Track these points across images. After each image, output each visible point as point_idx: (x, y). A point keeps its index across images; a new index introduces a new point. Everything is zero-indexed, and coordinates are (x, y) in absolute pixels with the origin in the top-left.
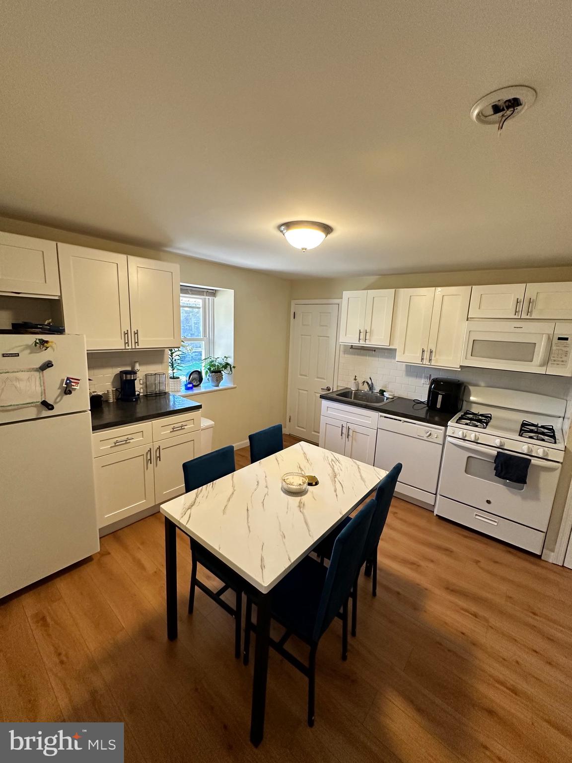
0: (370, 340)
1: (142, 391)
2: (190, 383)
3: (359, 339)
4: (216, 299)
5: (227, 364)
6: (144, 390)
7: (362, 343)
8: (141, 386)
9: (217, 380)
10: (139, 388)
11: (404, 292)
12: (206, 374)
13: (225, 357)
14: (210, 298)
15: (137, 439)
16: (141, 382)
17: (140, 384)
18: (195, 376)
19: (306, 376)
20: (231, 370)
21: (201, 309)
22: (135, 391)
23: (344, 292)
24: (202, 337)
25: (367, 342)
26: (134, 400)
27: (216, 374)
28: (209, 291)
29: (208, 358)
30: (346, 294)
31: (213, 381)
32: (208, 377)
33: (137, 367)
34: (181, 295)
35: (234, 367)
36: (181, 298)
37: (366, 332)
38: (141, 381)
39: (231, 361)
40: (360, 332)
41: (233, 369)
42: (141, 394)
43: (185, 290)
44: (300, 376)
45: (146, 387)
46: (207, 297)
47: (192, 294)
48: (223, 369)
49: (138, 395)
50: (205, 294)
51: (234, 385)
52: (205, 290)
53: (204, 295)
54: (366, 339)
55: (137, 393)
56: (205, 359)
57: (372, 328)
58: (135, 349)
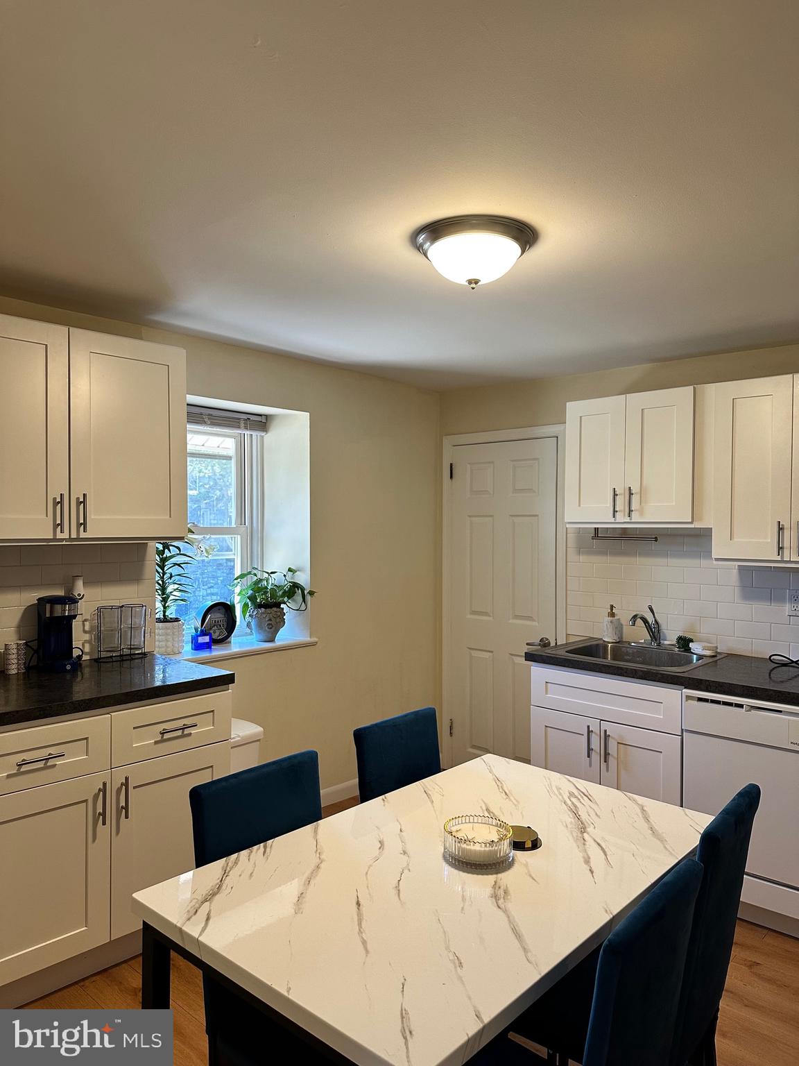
0: (641, 512)
1: (87, 649)
2: (203, 633)
3: (615, 511)
4: (270, 438)
5: (295, 586)
6: (91, 649)
7: (622, 521)
8: (87, 637)
9: (270, 626)
10: (81, 641)
11: (717, 394)
12: (244, 612)
13: (290, 570)
14: (254, 434)
15: (74, 758)
16: (87, 628)
17: (85, 632)
18: (218, 616)
19: (486, 614)
20: (304, 600)
21: (233, 461)
22: (71, 648)
23: (567, 403)
24: (233, 525)
25: (636, 517)
26: (68, 667)
27: (269, 610)
28: (253, 418)
29: (250, 573)
30: (574, 409)
31: (260, 626)
32: (248, 619)
33: (80, 588)
34: (189, 427)
35: (311, 593)
36: (189, 436)
37: (631, 494)
38: (87, 624)
39: (303, 579)
40: (615, 495)
41: (308, 598)
42: (85, 657)
43: (198, 415)
44: (469, 616)
45: (99, 638)
46: (247, 433)
47: (213, 424)
48: (286, 599)
49: (79, 657)
50: (242, 425)
51: (310, 637)
52: (245, 417)
53: (239, 427)
54: (630, 511)
55: (76, 653)
56: (242, 576)
57: (644, 482)
58: (78, 539)
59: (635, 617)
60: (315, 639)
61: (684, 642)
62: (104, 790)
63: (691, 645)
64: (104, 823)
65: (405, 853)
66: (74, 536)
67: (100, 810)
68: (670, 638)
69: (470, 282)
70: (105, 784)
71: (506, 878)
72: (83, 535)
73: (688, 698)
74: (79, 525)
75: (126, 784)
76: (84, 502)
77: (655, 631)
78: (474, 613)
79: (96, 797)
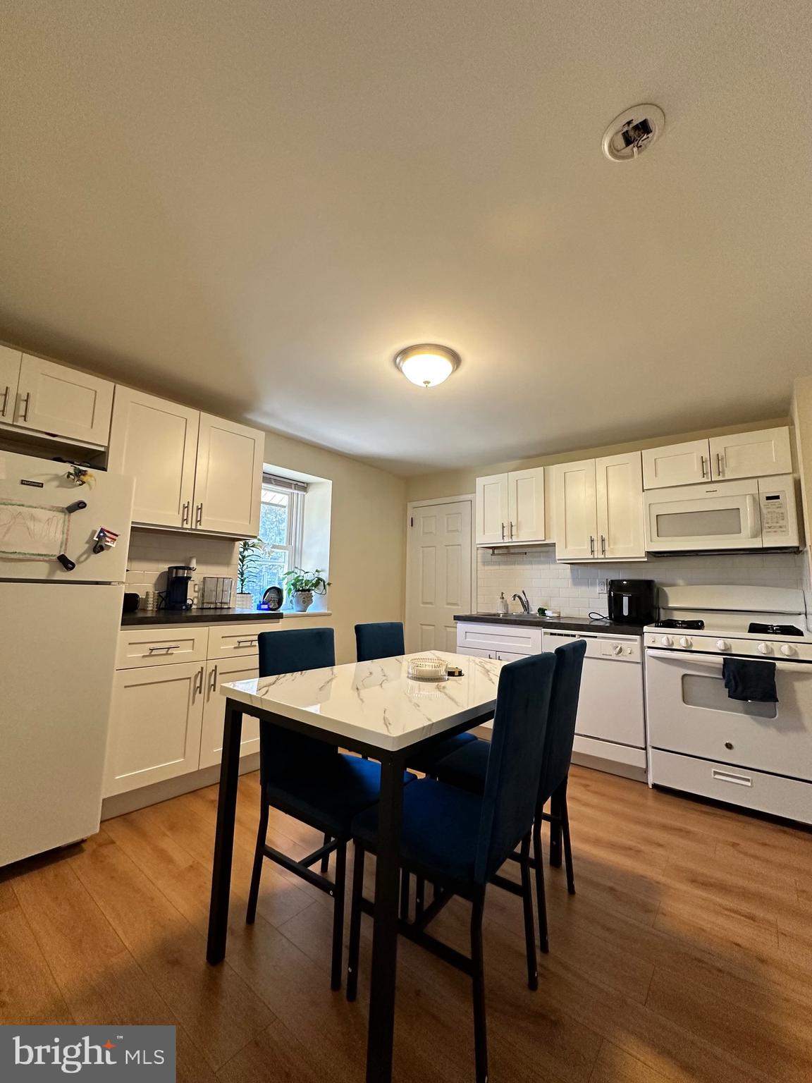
0: (518, 536)
1: (195, 601)
2: (264, 603)
3: (503, 536)
4: (308, 495)
5: (319, 579)
6: (198, 602)
7: (507, 541)
8: (196, 594)
9: (304, 602)
10: (192, 595)
11: (556, 470)
12: (289, 593)
13: (317, 571)
14: (300, 493)
15: (184, 651)
16: (196, 589)
17: (195, 591)
18: (273, 595)
19: (431, 603)
20: (325, 588)
21: (286, 509)
22: (186, 599)
23: (477, 479)
24: (285, 545)
25: (515, 539)
26: (184, 607)
27: (303, 593)
28: (299, 484)
29: (293, 572)
30: (480, 482)
31: (298, 602)
32: (291, 598)
33: (193, 564)
34: (263, 485)
35: (329, 584)
36: (263, 492)
37: (512, 526)
38: (196, 586)
39: (324, 576)
40: (503, 527)
41: (327, 587)
42: (194, 607)
43: (269, 478)
44: (422, 605)
45: (203, 596)
46: (296, 492)
47: (277, 485)
48: (313, 588)
49: (191, 605)
50: (293, 487)
51: (328, 609)
52: (295, 483)
53: (291, 488)
54: (512, 535)
55: (189, 602)
56: (288, 573)
57: (519, 520)
58: (196, 530)
59: (515, 596)
60: (330, 612)
61: (542, 611)
62: (201, 672)
63: (546, 612)
64: (200, 692)
65: (384, 676)
66: (194, 527)
67: (198, 685)
68: (534, 611)
69: (425, 383)
70: (202, 668)
71: (443, 684)
72: (199, 527)
73: (545, 633)
74: (197, 521)
75: (215, 670)
76: (201, 508)
77: (526, 606)
78: (424, 603)
79: (196, 676)
